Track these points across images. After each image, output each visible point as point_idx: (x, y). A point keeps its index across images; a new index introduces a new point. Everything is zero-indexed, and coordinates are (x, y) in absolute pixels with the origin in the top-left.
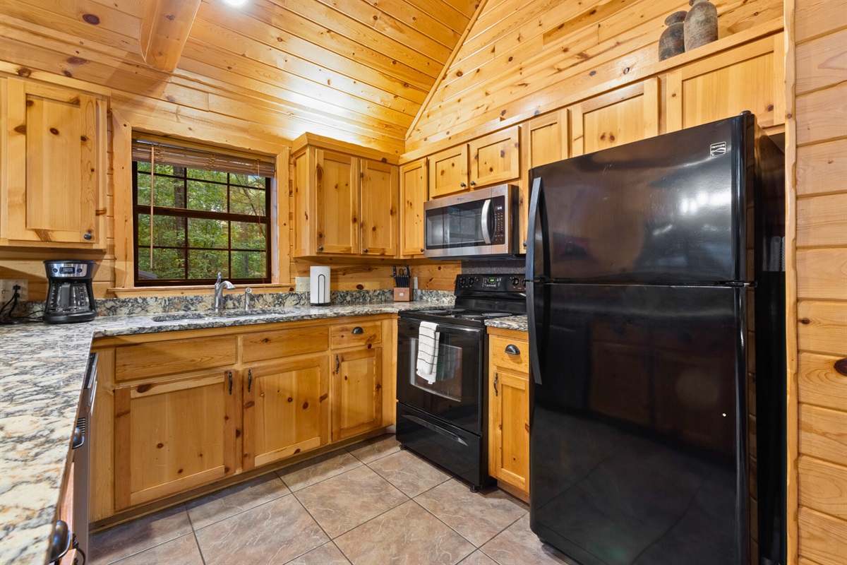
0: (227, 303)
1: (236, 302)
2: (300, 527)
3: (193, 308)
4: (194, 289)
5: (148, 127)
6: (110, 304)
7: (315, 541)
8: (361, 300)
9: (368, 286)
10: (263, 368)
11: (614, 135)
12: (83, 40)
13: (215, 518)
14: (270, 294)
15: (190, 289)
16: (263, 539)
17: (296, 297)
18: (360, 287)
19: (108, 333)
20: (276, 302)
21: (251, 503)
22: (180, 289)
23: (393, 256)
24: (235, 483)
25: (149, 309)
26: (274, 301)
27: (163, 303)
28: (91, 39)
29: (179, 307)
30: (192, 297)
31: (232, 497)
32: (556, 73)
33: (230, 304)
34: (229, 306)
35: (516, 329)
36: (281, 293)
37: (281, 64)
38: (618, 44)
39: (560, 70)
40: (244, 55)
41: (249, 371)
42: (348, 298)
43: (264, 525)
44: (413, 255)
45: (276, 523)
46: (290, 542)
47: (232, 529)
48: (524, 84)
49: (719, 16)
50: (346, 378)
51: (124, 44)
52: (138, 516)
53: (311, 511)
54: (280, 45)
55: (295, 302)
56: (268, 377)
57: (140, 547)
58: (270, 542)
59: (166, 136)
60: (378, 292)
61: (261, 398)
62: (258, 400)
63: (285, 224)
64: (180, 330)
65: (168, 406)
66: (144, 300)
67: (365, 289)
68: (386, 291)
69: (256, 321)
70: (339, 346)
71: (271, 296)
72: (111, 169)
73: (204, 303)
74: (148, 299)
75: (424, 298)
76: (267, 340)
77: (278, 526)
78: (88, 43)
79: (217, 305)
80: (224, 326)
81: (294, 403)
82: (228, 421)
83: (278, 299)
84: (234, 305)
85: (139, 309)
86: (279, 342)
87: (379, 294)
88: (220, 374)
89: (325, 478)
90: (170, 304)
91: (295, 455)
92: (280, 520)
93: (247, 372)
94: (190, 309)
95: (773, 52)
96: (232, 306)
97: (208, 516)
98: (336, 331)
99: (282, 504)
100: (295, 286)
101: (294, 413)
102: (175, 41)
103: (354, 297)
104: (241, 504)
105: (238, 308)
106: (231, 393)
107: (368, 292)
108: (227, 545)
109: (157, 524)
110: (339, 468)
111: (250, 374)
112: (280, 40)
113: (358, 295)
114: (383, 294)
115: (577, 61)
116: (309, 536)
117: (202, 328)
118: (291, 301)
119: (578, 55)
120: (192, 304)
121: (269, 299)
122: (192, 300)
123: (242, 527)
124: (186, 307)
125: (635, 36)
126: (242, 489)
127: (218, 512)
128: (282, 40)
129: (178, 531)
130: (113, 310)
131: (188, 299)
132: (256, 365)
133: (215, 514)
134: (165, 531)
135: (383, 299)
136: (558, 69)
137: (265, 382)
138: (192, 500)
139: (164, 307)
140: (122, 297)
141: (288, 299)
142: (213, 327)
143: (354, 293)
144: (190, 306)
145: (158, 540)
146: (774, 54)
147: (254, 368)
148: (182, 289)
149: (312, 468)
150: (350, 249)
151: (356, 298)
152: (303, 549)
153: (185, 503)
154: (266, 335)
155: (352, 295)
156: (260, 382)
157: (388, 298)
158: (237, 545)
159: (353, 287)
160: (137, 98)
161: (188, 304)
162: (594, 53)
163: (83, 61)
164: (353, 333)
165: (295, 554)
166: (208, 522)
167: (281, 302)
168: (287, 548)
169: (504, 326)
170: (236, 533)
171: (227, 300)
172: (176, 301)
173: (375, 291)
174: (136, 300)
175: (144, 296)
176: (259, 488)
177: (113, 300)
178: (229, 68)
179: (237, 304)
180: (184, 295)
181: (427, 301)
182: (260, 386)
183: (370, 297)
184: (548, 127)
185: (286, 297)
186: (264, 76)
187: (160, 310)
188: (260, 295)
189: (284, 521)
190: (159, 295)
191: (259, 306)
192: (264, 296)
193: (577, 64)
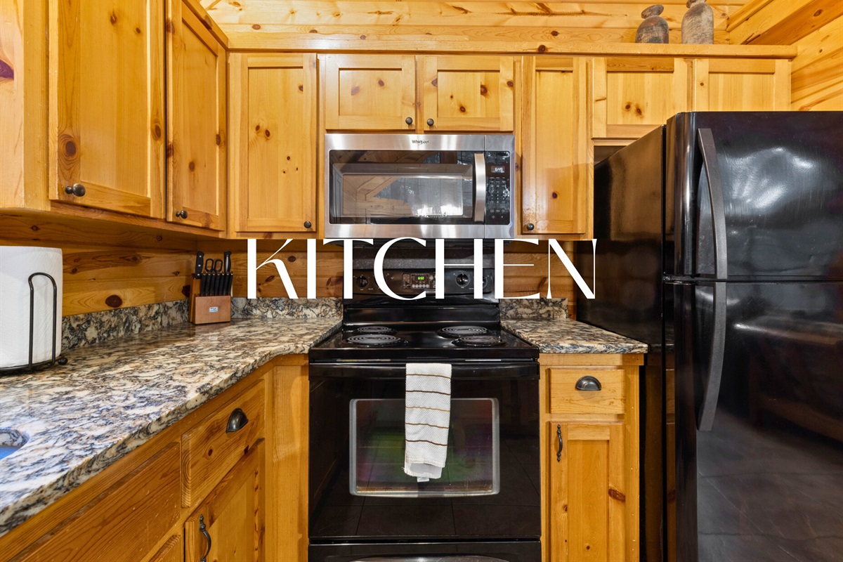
8: (122, 333)
9: (130, 297)
11: (641, 107)
18: (114, 302)
23: (218, 231)
32: (509, 14)
35: (601, 352)
38: (583, 13)
39: (514, 13)
42: (92, 333)
44: (270, 233)
48: (462, 9)
49: (670, 30)
60: (156, 308)
67: (126, 304)
68: (170, 304)
75: (256, 312)
87: (157, 313)
95: (773, 73)
103: (106, 327)
107: (135, 311)
113: (114, 320)
114: (165, 312)
115: (536, 11)
119: (539, 4)
125: (600, 12)
135: (165, 324)
136: (512, 10)
143: (105, 319)
146: (774, 76)
150: (146, 204)
151: (111, 329)
155: (101, 324)
157: (173, 319)
159: (98, 302)
162: (558, 11)
164: (229, 430)
169: (580, 349)
173: (150, 307)
181: (263, 318)
183: (140, 322)
184: (559, 73)
193: (537, 14)
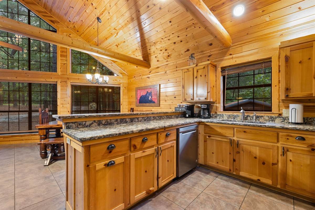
0: (248, 118)
1: (251, 118)
2: (237, 198)
3: (236, 119)
4: (237, 112)
5: (224, 66)
6: (215, 115)
7: (235, 204)
10: (243, 141)
12: (210, 50)
13: (222, 180)
14: (267, 116)
15: (235, 112)
16: (224, 192)
17: (282, 118)
19: (202, 121)
20: (270, 120)
21: (233, 184)
22: (232, 112)
24: (236, 177)
25: (224, 117)
26: (269, 119)
27: (227, 116)
28: (212, 49)
29: (232, 118)
30: (236, 115)
31: (231, 180)
33: (249, 118)
34: (249, 119)
36: (273, 116)
37: (268, 19)
40: (251, 27)
41: (238, 141)
43: (229, 190)
45: (232, 192)
46: (229, 198)
47: (222, 185)
50: (291, 161)
51: (218, 46)
52: (211, 169)
53: (245, 199)
54: (264, 13)
55: (282, 121)
56: (245, 145)
57: (204, 174)
58: (225, 194)
59: (230, 66)
61: (243, 152)
62: (241, 152)
63: (276, 86)
64: (217, 123)
65: (215, 143)
66: (223, 115)
69: (240, 124)
70: (285, 143)
71: (268, 117)
72: (216, 80)
73: (239, 117)
74: (224, 115)
76: (245, 132)
77: (232, 193)
78: (212, 50)
79: (242, 118)
80: (229, 124)
81: (257, 160)
82: (230, 155)
83: (271, 118)
84: (251, 119)
85: (222, 117)
86: (250, 133)
88: (228, 139)
89: (266, 197)
90: (229, 116)
91: (258, 181)
92: (235, 193)
93: (237, 141)
94: (235, 119)
96: (250, 119)
97: (221, 179)
98: (282, 135)
99: (241, 191)
100: (282, 113)
101: (258, 164)
102: (222, 40)
104: (231, 182)
105: (252, 120)
106: (231, 146)
108: (217, 186)
109: (211, 173)
110: (278, 199)
111: (238, 142)
112: (263, 11)
116: (235, 202)
117: (222, 123)
118: (279, 120)
120: (236, 117)
121: (267, 118)
122: (236, 116)
123: (224, 186)
124: (234, 118)
126: (236, 180)
127: (224, 180)
128: (264, 11)
129: (213, 177)
130: (216, 117)
131: (235, 115)
132: (241, 140)
133: (223, 180)
134: (211, 175)
137: (244, 147)
138: (223, 174)
139: (228, 117)
140: (218, 113)
141: (277, 119)
142: (225, 124)
144: (235, 118)
145: (208, 176)
147: (240, 140)
148: (233, 112)
149: (267, 192)
152: (229, 202)
153: (221, 173)
154: (245, 130)
156: (242, 146)
158: (218, 188)
160: (222, 58)
161: (235, 117)
163: (211, 55)
164: (296, 138)
165: (226, 201)
166: (220, 180)
167: (273, 120)
168: (226, 198)
170: (221, 186)
171: (248, 117)
172: (231, 116)
174: (221, 114)
175: (223, 114)
176: (241, 183)
177: (216, 114)
178: (247, 34)
179: (252, 119)
180: (233, 114)
182: (242, 148)
185: (276, 118)
186: (262, 28)
187: (227, 118)
188: (262, 116)
189: (235, 194)
190: (227, 114)
191: (261, 120)
192: (264, 117)
